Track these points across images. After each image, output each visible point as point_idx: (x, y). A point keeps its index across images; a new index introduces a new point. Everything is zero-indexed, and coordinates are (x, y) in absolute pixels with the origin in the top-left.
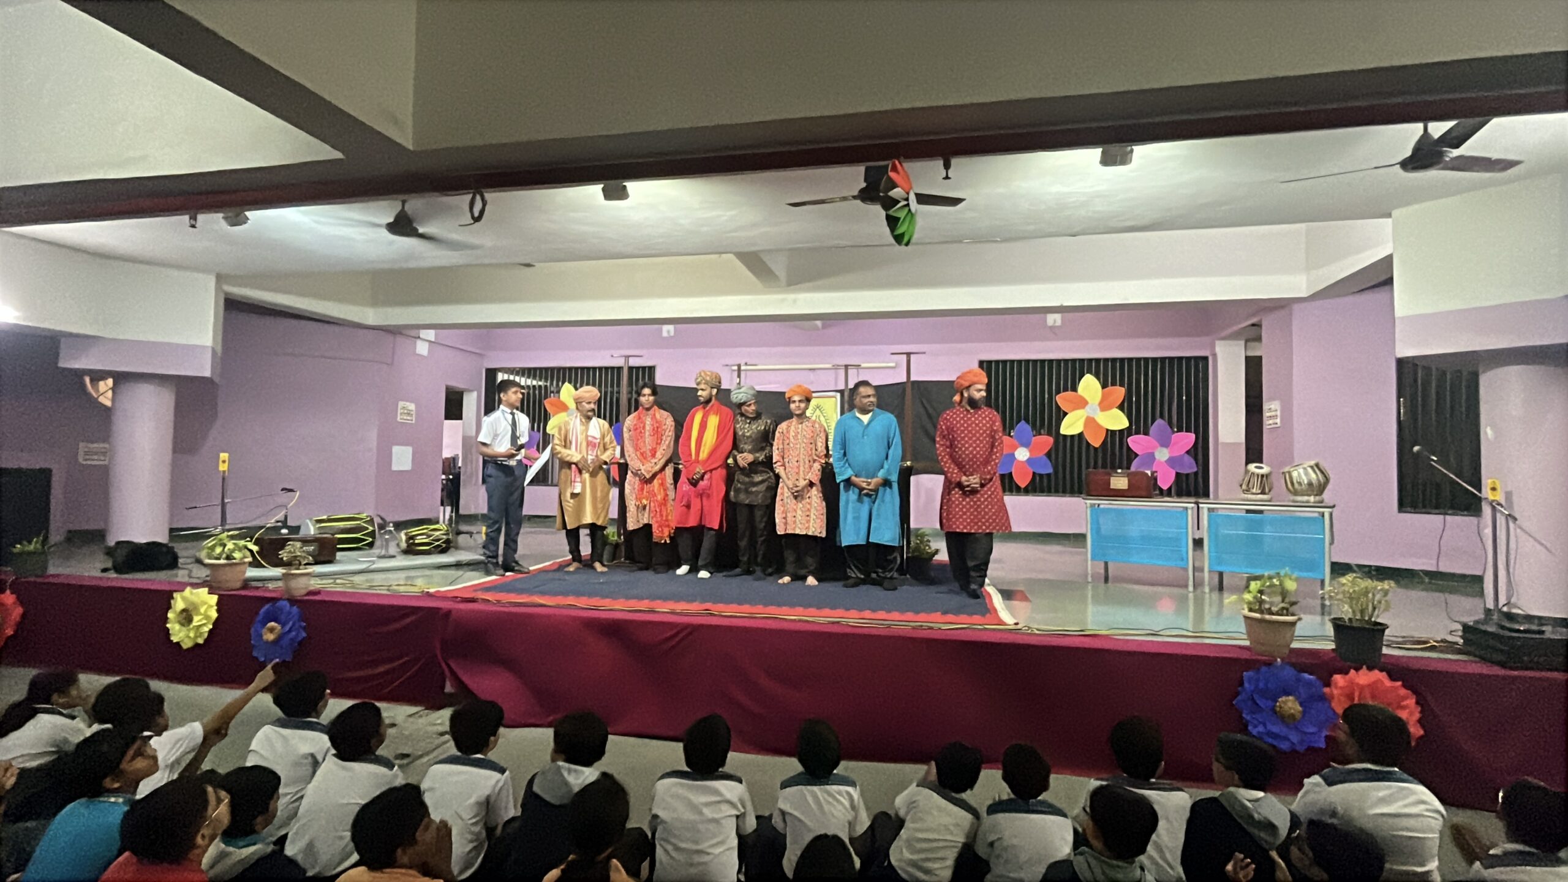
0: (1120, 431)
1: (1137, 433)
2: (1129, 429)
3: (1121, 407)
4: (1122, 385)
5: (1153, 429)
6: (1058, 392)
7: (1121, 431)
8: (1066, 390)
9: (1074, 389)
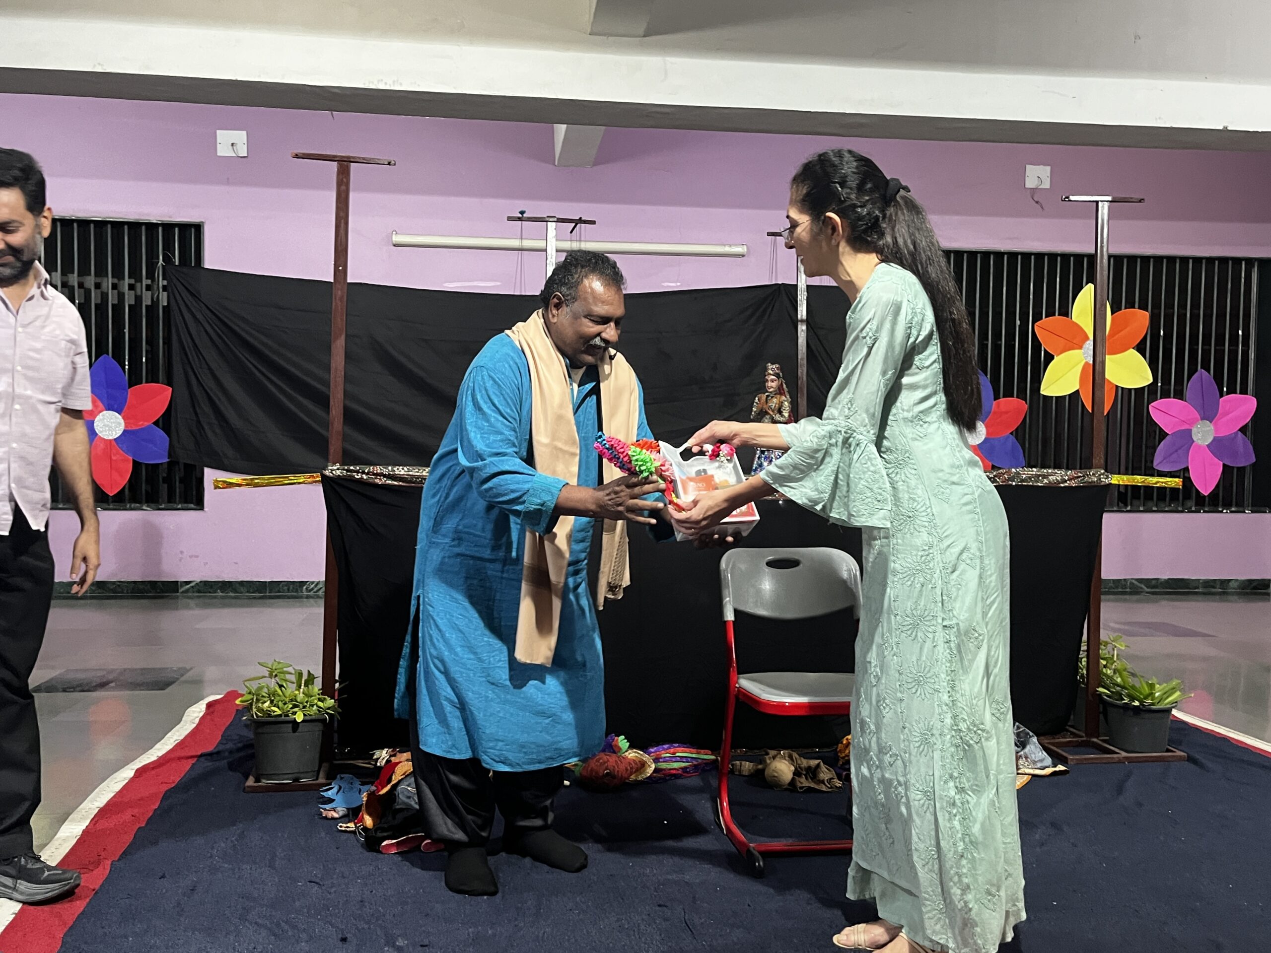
0: (1136, 389)
1: (1166, 394)
2: (1152, 387)
3: (1141, 349)
4: (1143, 307)
5: (1191, 387)
6: (1037, 317)
7: (1139, 391)
8: (1050, 314)
9: (1065, 312)
